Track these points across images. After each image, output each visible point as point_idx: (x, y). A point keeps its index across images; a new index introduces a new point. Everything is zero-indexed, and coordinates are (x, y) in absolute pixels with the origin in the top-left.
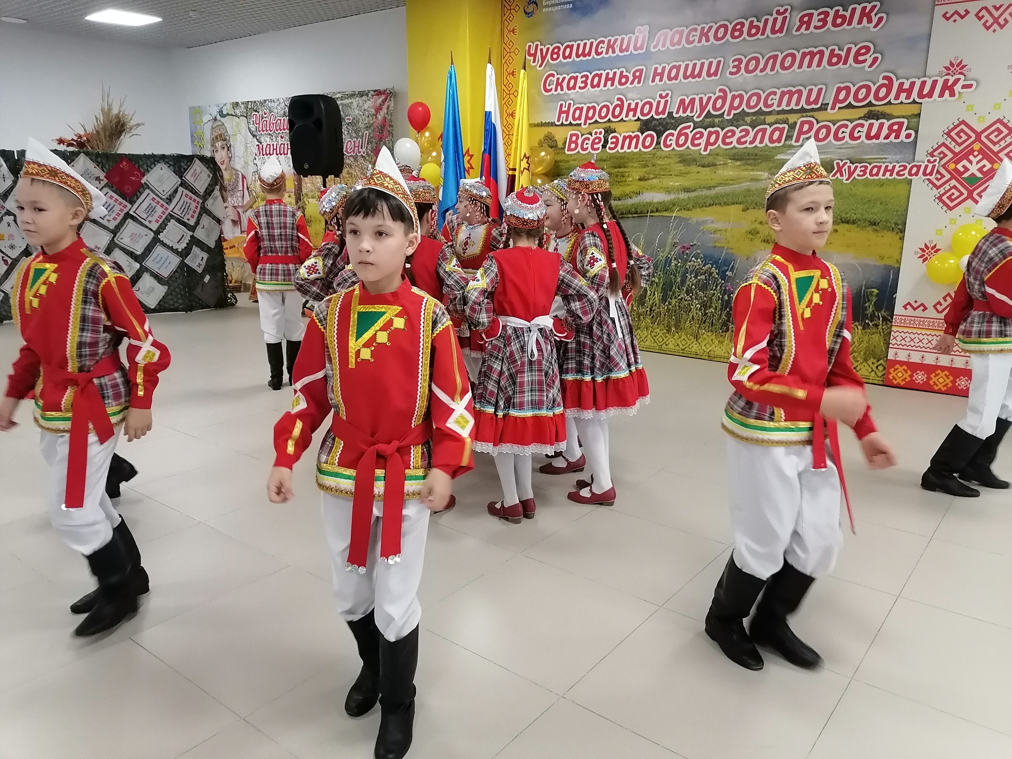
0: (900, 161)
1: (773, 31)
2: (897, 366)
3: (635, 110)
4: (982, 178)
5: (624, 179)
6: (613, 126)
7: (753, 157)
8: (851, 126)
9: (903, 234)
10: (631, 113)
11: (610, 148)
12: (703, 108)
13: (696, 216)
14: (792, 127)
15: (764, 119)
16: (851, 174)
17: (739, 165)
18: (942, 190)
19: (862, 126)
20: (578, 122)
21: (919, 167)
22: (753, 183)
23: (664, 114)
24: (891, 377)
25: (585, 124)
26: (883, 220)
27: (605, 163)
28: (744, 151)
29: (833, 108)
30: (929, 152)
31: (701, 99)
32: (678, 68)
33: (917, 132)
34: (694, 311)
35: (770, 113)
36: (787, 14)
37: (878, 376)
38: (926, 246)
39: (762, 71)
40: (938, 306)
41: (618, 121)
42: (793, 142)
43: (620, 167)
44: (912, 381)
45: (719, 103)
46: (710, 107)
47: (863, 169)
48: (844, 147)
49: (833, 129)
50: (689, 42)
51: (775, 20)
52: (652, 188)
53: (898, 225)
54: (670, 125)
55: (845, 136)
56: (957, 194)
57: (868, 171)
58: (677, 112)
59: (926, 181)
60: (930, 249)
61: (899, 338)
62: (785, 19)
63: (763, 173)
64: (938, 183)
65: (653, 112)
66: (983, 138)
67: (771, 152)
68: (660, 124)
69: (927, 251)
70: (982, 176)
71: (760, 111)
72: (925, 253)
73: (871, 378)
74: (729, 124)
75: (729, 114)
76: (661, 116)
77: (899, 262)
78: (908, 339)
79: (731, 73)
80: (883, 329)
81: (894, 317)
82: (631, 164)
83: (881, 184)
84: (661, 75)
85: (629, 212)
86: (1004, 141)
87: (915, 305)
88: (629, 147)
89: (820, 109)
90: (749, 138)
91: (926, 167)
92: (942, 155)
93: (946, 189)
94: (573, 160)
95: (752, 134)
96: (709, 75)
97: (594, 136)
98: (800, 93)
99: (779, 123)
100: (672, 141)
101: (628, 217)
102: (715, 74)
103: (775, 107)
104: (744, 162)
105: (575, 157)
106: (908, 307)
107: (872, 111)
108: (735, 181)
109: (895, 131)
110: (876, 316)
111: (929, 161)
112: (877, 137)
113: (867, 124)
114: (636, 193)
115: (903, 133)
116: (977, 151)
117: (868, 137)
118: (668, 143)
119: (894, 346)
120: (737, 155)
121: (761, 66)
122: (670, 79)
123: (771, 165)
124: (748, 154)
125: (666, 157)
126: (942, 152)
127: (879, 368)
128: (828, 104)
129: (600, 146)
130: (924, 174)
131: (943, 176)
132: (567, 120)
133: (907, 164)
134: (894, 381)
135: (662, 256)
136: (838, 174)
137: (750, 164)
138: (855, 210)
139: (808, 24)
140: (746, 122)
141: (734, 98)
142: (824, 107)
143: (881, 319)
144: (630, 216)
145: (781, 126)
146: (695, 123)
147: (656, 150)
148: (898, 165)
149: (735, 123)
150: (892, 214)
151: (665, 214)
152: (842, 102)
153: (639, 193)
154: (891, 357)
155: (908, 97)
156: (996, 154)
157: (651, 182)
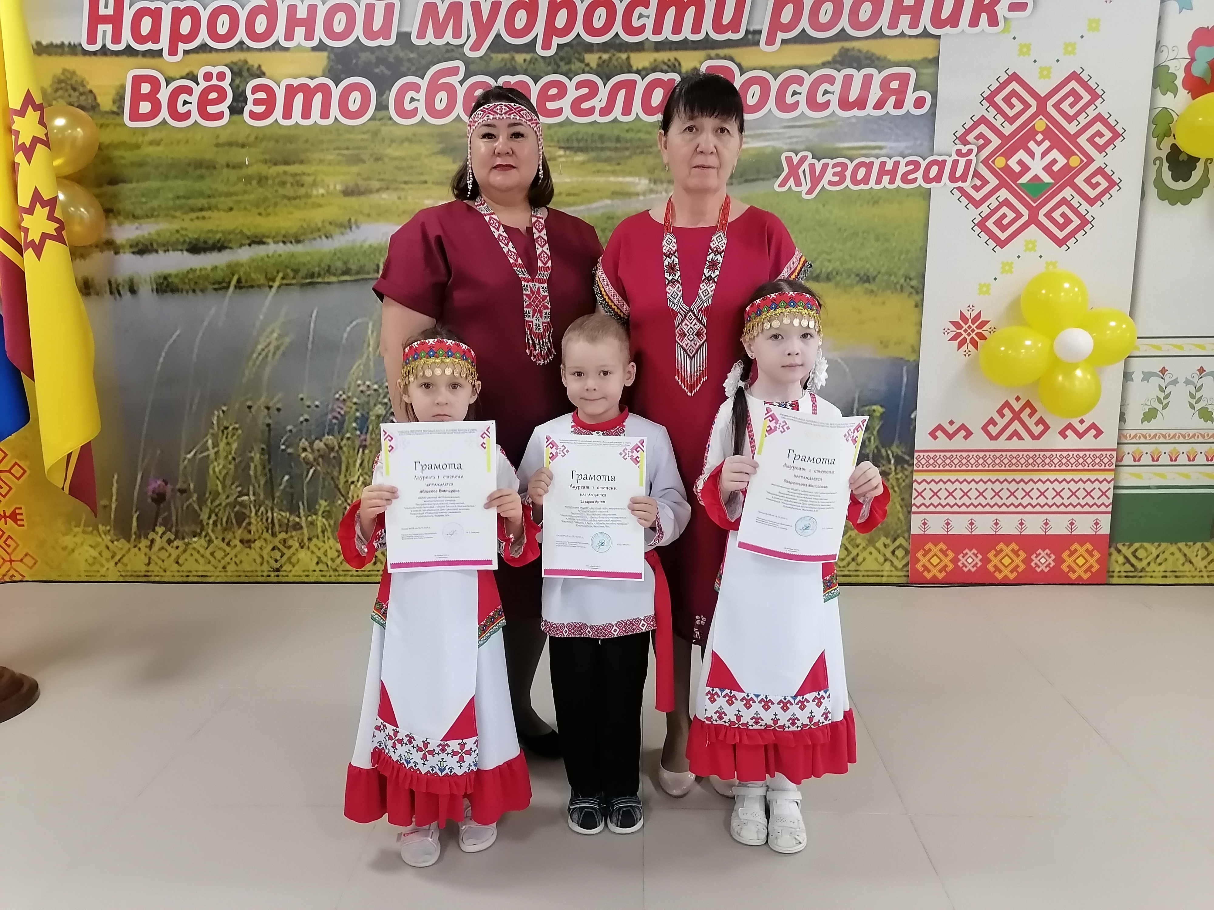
0: (907, 152)
2: (930, 545)
3: (309, 24)
4: (1051, 185)
5: (302, 191)
6: (253, 60)
7: (613, 145)
8: (808, 80)
9: (921, 295)
10: (300, 32)
11: (254, 115)
12: (483, 28)
15: (628, 58)
16: (816, 180)
17: (583, 163)
18: (985, 210)
19: (831, 80)
20: (150, 46)
21: (942, 165)
22: (617, 202)
23: (388, 37)
24: (919, 567)
25: (173, 51)
26: (883, 270)
27: (244, 150)
28: (591, 130)
29: (770, 41)
30: (958, 135)
31: (476, 7)
33: (934, 96)
35: (639, 47)
37: (896, 569)
38: (962, 316)
40: (991, 428)
41: (267, 49)
43: (286, 163)
44: (957, 569)
45: (521, 19)
46: (499, 25)
47: (838, 169)
48: (798, 124)
49: (775, 85)
52: (381, 213)
53: (910, 279)
54: (407, 64)
55: (798, 102)
56: (1011, 215)
57: (848, 173)
58: (422, 34)
59: (955, 191)
60: (970, 323)
61: (927, 494)
63: (636, 180)
64: (978, 196)
65: (358, 31)
66: (1050, 108)
67: (649, 133)
68: (381, 61)
69: (965, 327)
70: (1052, 181)
71: (617, 42)
72: (962, 331)
73: (885, 573)
74: (550, 68)
75: (546, 46)
76: (380, 42)
77: (916, 350)
78: (943, 494)
80: (897, 479)
81: (916, 455)
82: (317, 155)
83: (874, 199)
85: (329, 271)
86: (1084, 115)
87: (951, 429)
88: (306, 113)
89: (743, 43)
90: (599, 102)
91: (955, 163)
92: (981, 141)
93: (992, 207)
94: (152, 143)
95: (604, 92)
97: (203, 84)
98: (699, 4)
99: (662, 71)
100: (416, 102)
101: (329, 283)
103: (648, 34)
104: (593, 154)
105: (156, 135)
106: (939, 433)
107: (848, 50)
109: (894, 92)
110: (882, 457)
111: (959, 153)
112: (861, 103)
113: (839, 76)
114: (341, 226)
115: (911, 97)
116: (1041, 132)
117: (845, 104)
118: (408, 106)
119: (921, 510)
120: (578, 141)
123: (651, 161)
124: (601, 137)
125: (408, 140)
126: (981, 136)
127: (897, 553)
128: (760, 32)
129: (224, 107)
130: (953, 179)
131: (985, 182)
132: (116, 39)
133: (920, 159)
134: (926, 574)
136: (791, 182)
137: (608, 160)
138: (829, 254)
140: (588, 65)
141: (554, 9)
142: (751, 39)
143: (893, 461)
144: (333, 279)
145: (666, 77)
146: (468, 62)
147: (378, 123)
148: (903, 162)
149: (564, 67)
150: (899, 259)
152: (787, 28)
153: (347, 226)
154: (916, 529)
155: (914, 24)
156: (1073, 138)
157: (375, 198)
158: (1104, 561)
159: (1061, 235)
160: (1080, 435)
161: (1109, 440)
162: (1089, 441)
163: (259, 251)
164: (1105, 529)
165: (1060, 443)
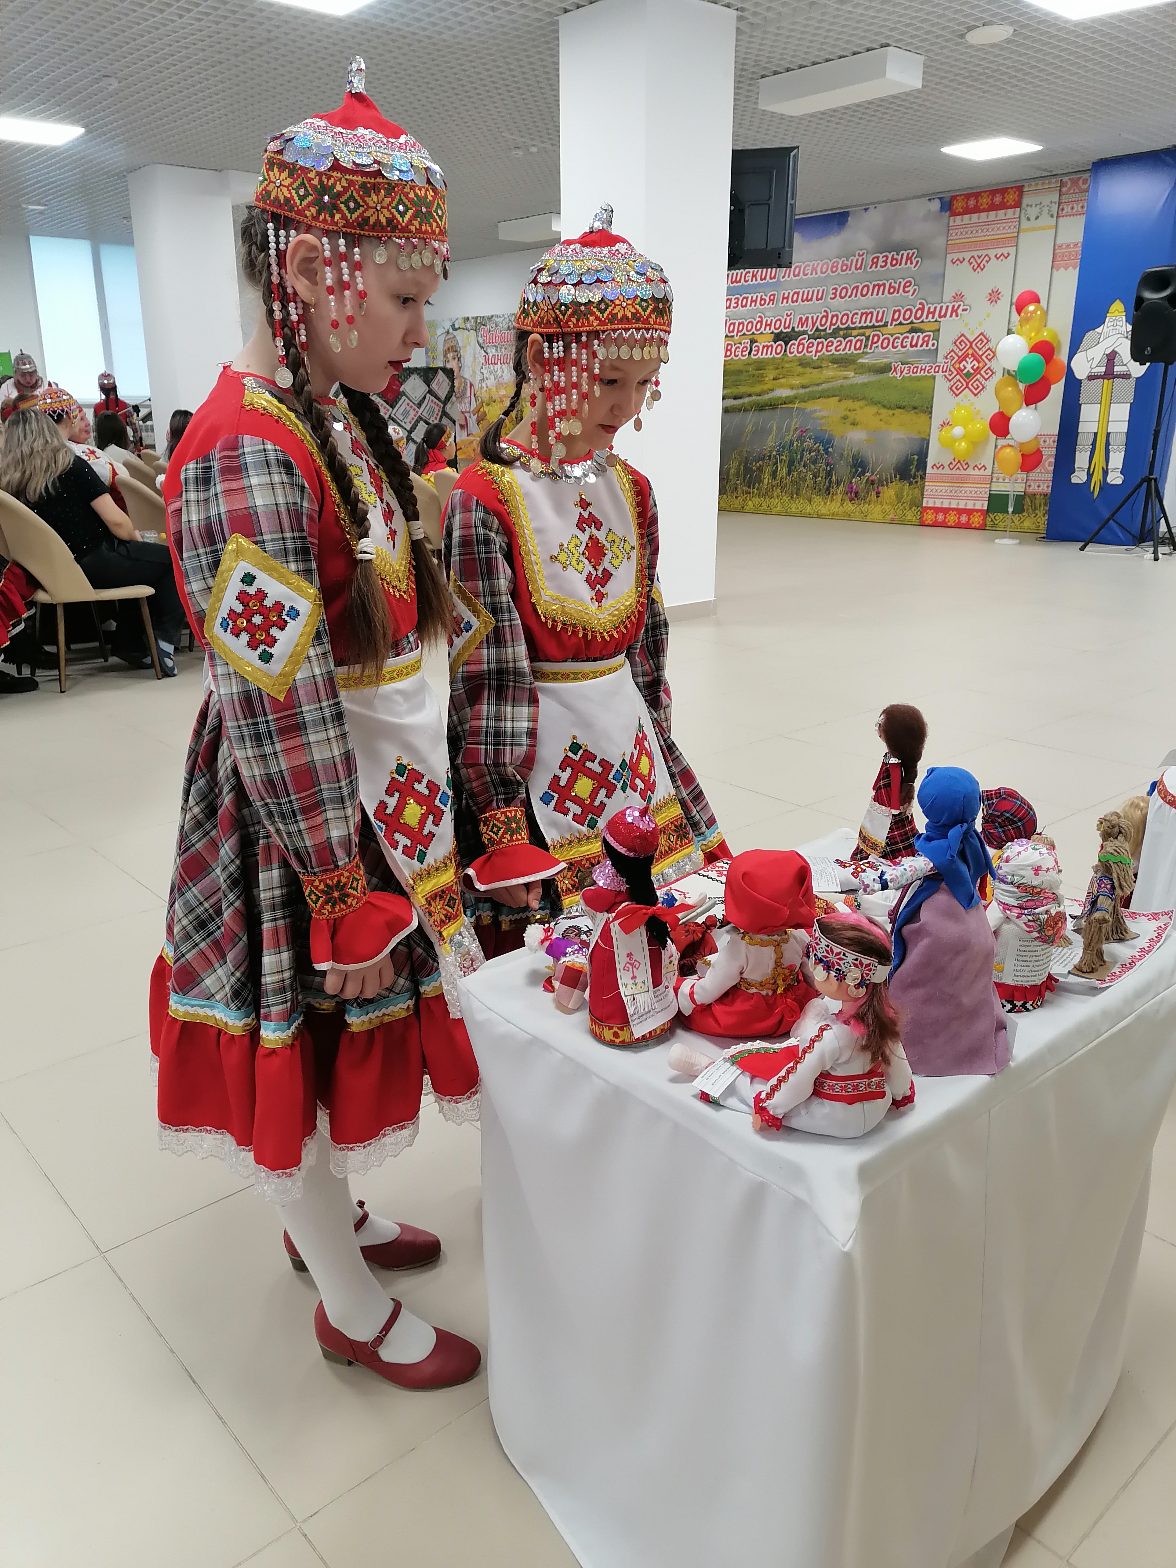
0: (929, 362)
1: (856, 269)
2: (928, 511)
3: (770, 325)
5: (763, 379)
6: (755, 337)
7: (844, 361)
8: (901, 337)
9: (931, 415)
10: (768, 328)
11: (754, 355)
12: (814, 324)
13: (810, 406)
14: (868, 338)
15: (851, 332)
16: (902, 372)
17: (836, 367)
18: (952, 383)
19: (907, 337)
21: (939, 366)
22: (844, 381)
23: (789, 329)
24: (924, 519)
25: (737, 336)
26: (920, 405)
27: (752, 366)
28: (839, 356)
29: (891, 325)
30: (944, 356)
31: (812, 317)
32: (798, 293)
33: (938, 342)
34: (808, 482)
35: (855, 328)
36: (864, 256)
37: (917, 519)
39: (850, 297)
40: (951, 466)
41: (759, 334)
42: (868, 350)
43: (760, 370)
44: (936, 521)
45: (824, 321)
46: (818, 323)
47: (908, 369)
48: (898, 353)
49: (891, 340)
50: (805, 275)
51: (857, 260)
52: (782, 386)
53: (928, 408)
54: (793, 337)
55: (898, 345)
56: (960, 385)
57: (911, 370)
58: (798, 327)
59: (943, 376)
60: (945, 423)
61: (929, 490)
62: (863, 259)
63: (851, 373)
64: (950, 378)
65: (782, 327)
66: (974, 346)
67: (855, 357)
68: (786, 336)
69: (943, 426)
70: (974, 372)
71: (849, 327)
72: (942, 428)
73: (913, 521)
74: (830, 337)
75: (829, 329)
76: (787, 330)
77: (929, 436)
78: (934, 491)
79: (831, 299)
80: (920, 484)
81: (926, 475)
82: (768, 367)
83: (919, 379)
84: (787, 298)
86: (984, 347)
87: (938, 466)
88: (766, 354)
89: (883, 326)
90: (842, 347)
91: (944, 366)
92: (952, 358)
93: (954, 382)
94: (729, 364)
95: (844, 344)
96: (817, 300)
97: (743, 346)
98: (872, 313)
99: (860, 336)
100: (794, 349)
102: (821, 299)
103: (857, 324)
104: (839, 365)
106: (934, 467)
107: (913, 327)
108: (834, 378)
109: (926, 341)
111: (945, 362)
112: (916, 345)
113: (910, 336)
115: (931, 343)
117: (912, 346)
118: (792, 351)
119: (926, 496)
120: (835, 360)
121: (849, 294)
122: (793, 302)
123: (855, 366)
124: (842, 359)
125: (791, 361)
126: (952, 356)
127: (918, 513)
128: (888, 322)
129: (747, 353)
130: (943, 372)
131: (953, 373)
133: (933, 365)
134: (925, 522)
135: (788, 439)
136: (895, 373)
137: (843, 367)
138: (905, 399)
139: (877, 263)
140: (840, 335)
141: (833, 316)
142: (885, 325)
145: (861, 338)
146: (809, 335)
147: (784, 356)
148: (928, 366)
149: (834, 336)
150: (925, 401)
151: (790, 405)
152: (896, 320)
153: (772, 390)
154: (924, 505)
155: (933, 318)
156: (981, 356)
157: (781, 381)
158: (984, 520)
159: (976, 392)
160: (980, 469)
161: (989, 472)
162: (982, 472)
163: (751, 399)
164: (985, 508)
165: (973, 472)
